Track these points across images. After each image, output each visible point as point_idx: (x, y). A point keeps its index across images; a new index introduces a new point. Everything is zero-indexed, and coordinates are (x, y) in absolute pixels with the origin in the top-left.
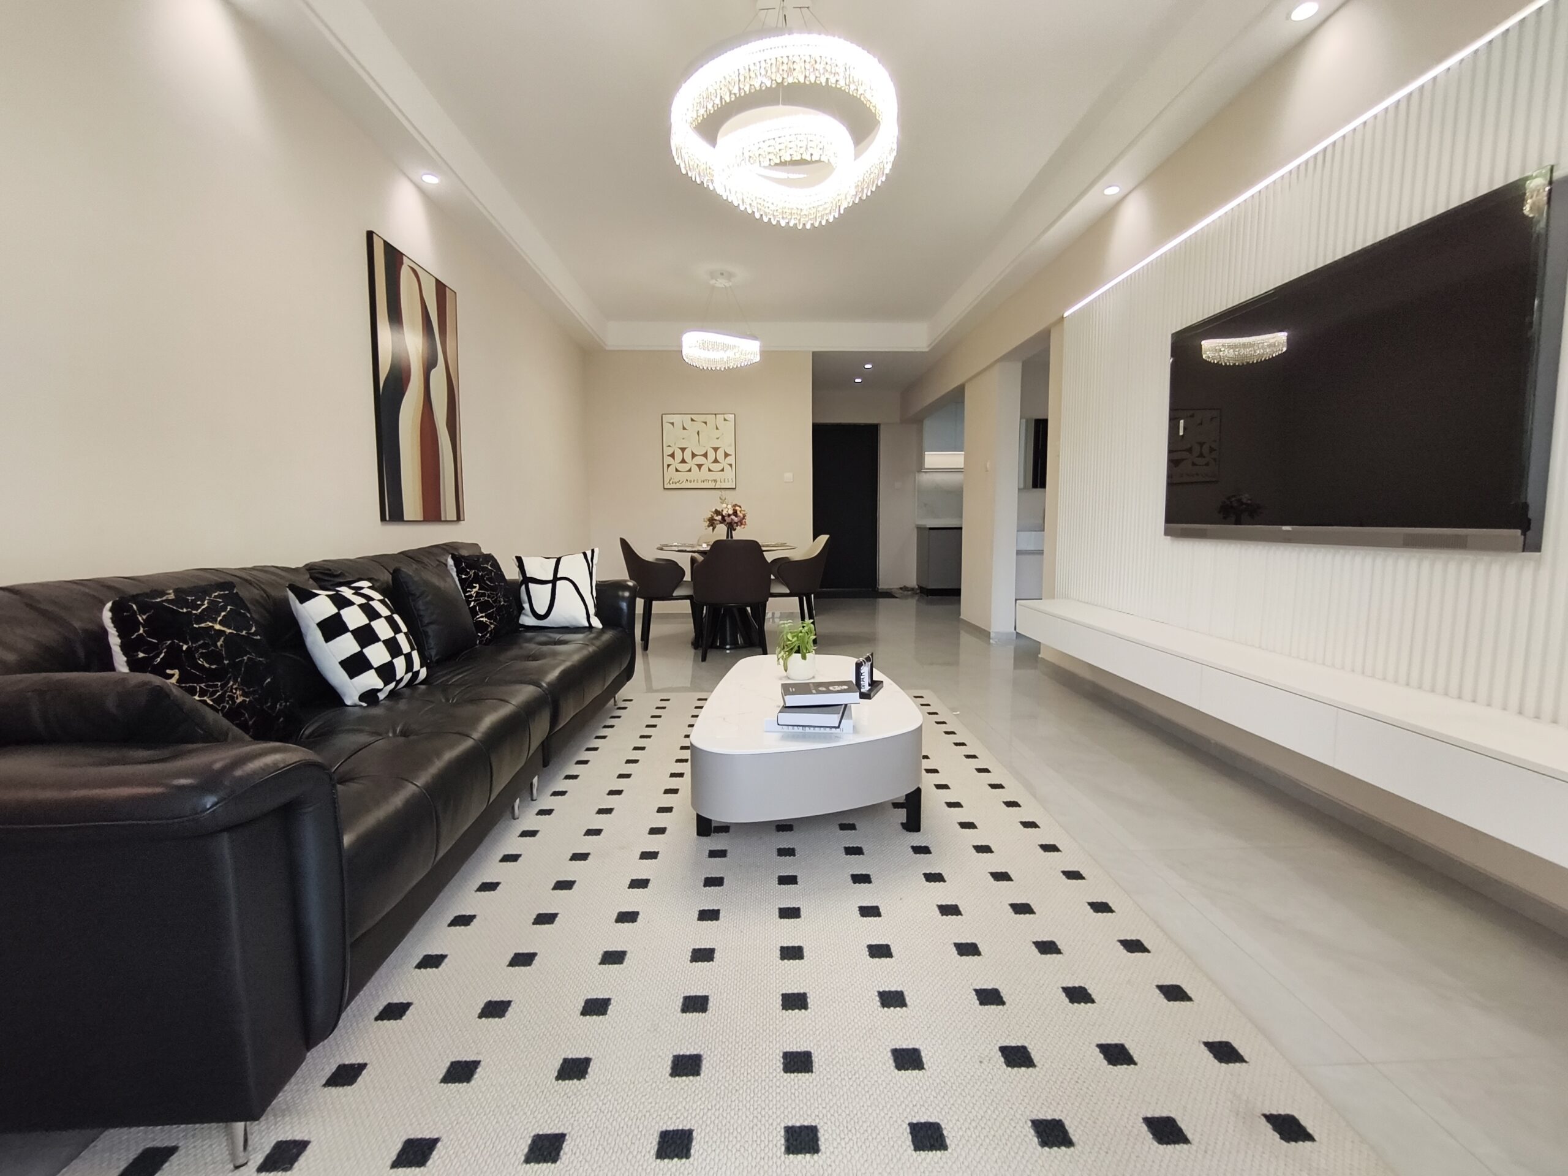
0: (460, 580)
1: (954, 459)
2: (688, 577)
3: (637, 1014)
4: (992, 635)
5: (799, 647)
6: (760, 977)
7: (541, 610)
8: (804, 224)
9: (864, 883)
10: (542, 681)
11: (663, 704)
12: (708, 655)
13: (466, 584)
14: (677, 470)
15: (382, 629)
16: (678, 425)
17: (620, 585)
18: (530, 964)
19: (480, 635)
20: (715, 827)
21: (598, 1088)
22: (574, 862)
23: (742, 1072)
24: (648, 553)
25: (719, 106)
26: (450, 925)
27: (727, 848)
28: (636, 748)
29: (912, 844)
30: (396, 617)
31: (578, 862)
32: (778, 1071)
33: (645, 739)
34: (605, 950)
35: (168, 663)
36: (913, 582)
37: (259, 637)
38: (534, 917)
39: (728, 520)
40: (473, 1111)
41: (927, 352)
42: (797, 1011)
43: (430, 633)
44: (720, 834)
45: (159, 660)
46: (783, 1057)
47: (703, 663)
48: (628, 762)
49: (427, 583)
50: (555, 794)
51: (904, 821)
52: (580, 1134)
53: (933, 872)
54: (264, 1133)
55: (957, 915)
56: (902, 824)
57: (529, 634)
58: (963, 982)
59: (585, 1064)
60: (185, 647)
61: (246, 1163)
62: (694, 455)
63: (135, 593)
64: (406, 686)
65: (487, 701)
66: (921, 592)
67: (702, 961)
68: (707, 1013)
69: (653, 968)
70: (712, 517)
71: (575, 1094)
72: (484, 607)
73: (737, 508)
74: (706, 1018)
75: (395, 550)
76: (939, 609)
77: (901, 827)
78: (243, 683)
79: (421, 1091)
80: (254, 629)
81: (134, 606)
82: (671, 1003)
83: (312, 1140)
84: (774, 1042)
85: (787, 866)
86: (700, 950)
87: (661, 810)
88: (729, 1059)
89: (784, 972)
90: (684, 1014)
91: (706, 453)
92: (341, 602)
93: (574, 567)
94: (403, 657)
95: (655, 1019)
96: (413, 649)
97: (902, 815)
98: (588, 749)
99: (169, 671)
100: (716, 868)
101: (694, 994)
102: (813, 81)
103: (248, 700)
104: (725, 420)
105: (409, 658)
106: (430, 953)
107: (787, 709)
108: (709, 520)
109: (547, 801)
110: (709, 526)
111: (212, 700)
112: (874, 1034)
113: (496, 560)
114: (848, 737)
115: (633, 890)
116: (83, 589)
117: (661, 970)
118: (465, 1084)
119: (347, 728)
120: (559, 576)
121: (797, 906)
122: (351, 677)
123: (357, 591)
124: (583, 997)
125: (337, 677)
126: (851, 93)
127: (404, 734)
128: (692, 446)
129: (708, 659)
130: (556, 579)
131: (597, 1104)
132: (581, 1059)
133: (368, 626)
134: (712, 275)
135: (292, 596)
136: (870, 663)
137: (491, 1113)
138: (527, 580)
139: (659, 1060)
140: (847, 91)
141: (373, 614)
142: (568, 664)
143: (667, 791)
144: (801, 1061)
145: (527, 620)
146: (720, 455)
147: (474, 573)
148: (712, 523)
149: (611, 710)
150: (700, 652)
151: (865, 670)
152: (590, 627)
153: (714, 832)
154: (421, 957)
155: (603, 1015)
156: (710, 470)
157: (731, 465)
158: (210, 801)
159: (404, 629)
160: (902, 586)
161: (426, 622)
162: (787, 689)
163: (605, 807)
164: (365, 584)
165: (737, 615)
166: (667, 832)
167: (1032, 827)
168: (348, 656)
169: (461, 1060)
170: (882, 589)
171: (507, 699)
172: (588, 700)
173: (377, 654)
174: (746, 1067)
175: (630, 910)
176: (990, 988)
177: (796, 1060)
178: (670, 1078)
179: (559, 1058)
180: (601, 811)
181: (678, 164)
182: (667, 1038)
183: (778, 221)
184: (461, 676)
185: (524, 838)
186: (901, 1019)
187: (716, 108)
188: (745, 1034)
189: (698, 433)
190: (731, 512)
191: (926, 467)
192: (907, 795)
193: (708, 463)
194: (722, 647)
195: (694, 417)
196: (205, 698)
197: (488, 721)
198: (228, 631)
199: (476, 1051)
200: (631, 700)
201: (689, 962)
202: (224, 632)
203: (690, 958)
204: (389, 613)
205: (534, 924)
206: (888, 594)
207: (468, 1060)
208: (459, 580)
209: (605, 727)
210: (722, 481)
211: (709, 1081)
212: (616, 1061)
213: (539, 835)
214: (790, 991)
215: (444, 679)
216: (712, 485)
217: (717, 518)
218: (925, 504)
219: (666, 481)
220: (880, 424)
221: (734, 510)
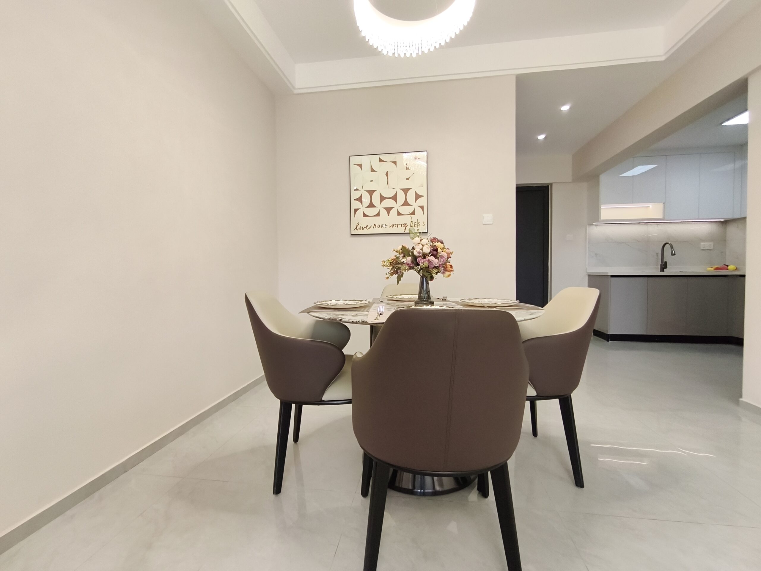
14: (365, 215)
16: (366, 167)
39: (423, 263)
62: (382, 198)
70: (397, 258)
73: (437, 245)
91: (396, 195)
104: (416, 158)
108: (392, 264)
110: (392, 274)
128: (381, 188)
146: (411, 197)
148: (396, 268)
156: (399, 214)
157: (422, 207)
189: (387, 174)
190: (427, 250)
191: (601, 219)
193: (397, 206)
195: (383, 157)
216: (401, 230)
217: (404, 260)
218: (596, 254)
219: (354, 227)
220: (551, 184)
221: (432, 246)
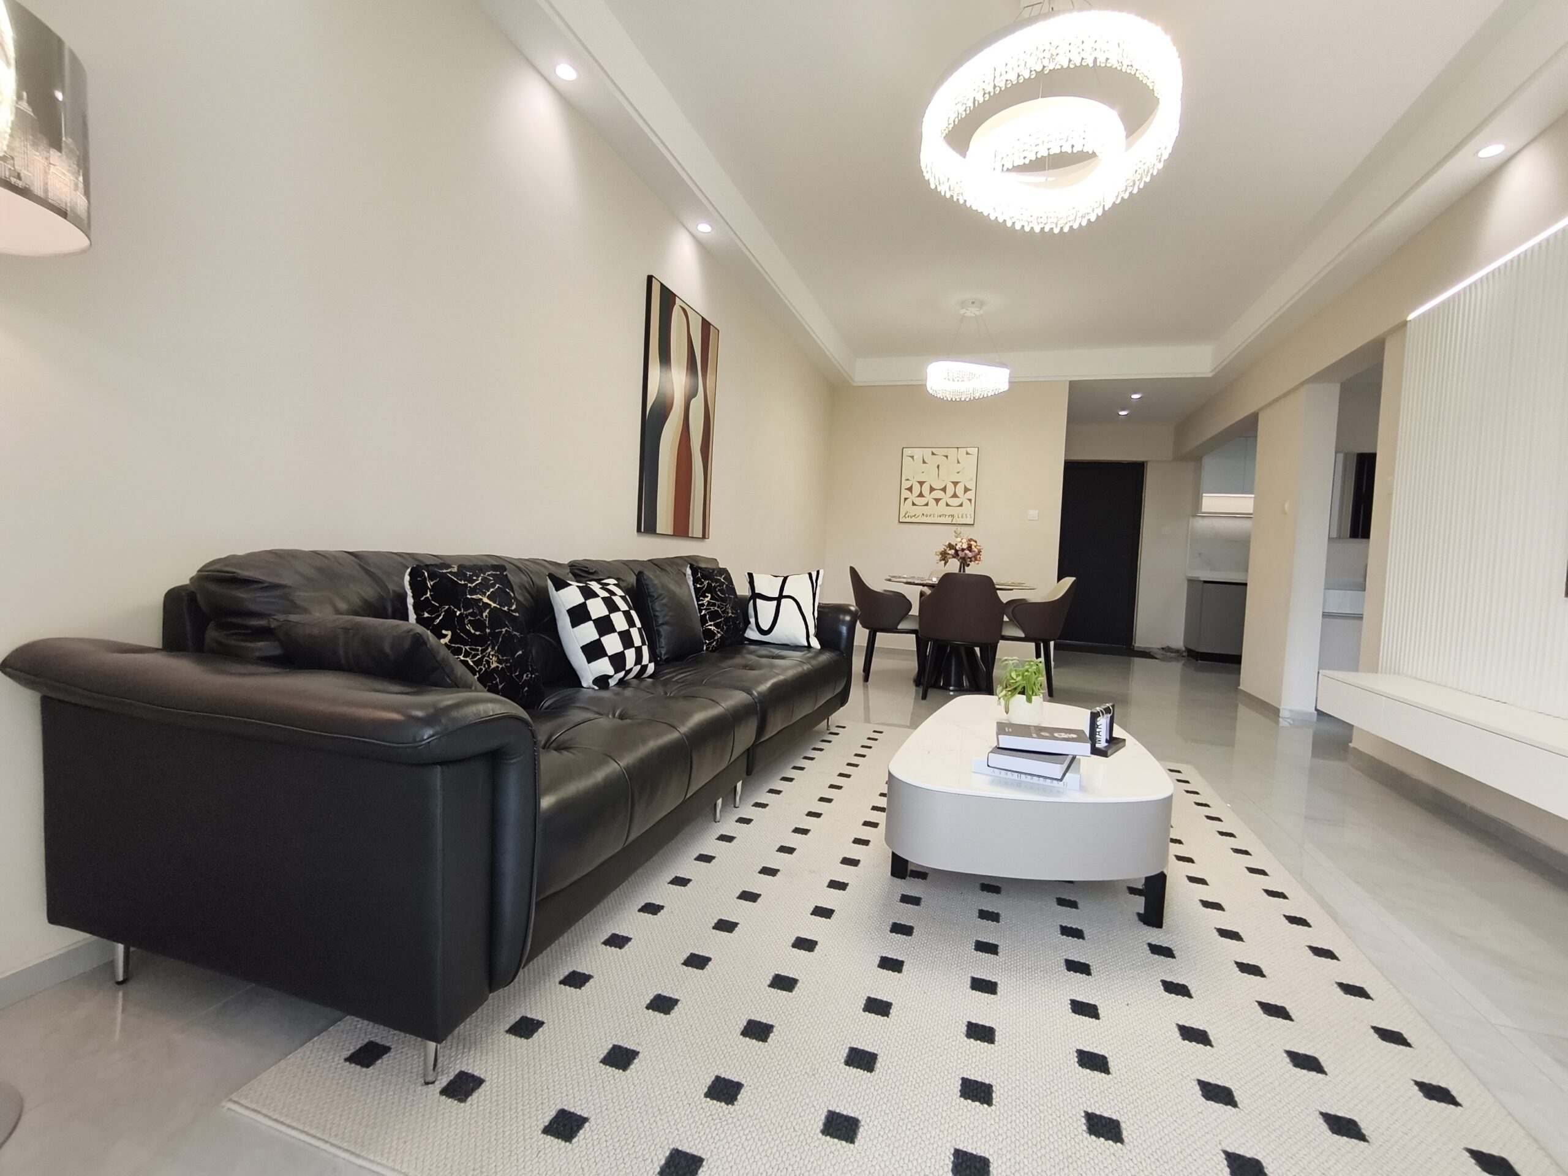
0: (696, 589)
1: (1243, 503)
2: (915, 611)
3: (797, 1051)
4: (1283, 713)
5: (1024, 688)
6: (939, 1050)
7: (765, 626)
8: (1062, 228)
9: (1082, 973)
10: (754, 689)
11: (875, 736)
12: (929, 693)
13: (700, 594)
14: (914, 504)
15: (619, 622)
16: (918, 459)
17: (842, 609)
18: (702, 968)
19: (707, 642)
20: (912, 871)
21: (744, 1120)
22: (762, 875)
23: (903, 1156)
24: (876, 583)
25: (972, 108)
26: (640, 910)
27: (922, 897)
28: (841, 775)
29: (1149, 941)
30: (633, 613)
31: (766, 876)
32: (946, 1170)
33: (852, 767)
34: (777, 973)
35: (444, 625)
36: (1179, 643)
37: (517, 614)
38: (716, 921)
39: (961, 554)
40: (622, 1102)
41: (1212, 377)
42: (978, 1103)
43: (663, 633)
44: (916, 879)
45: (438, 621)
46: (954, 1155)
47: (923, 701)
48: (832, 786)
49: (664, 586)
50: (757, 805)
51: (1142, 911)
52: (717, 1164)
53: (1175, 982)
54: (452, 1059)
55: (1206, 1045)
56: (1139, 914)
57: (752, 647)
58: (1208, 1136)
59: (735, 1089)
60: (458, 613)
61: (433, 1083)
62: (932, 489)
63: (428, 563)
64: (635, 677)
65: (698, 699)
66: (1188, 656)
67: (876, 1014)
68: (873, 1074)
69: (822, 1005)
70: (945, 550)
71: (720, 1119)
72: (714, 616)
73: (972, 543)
74: (871, 1079)
75: (645, 558)
76: (1212, 677)
77: (1136, 918)
78: (498, 651)
79: (582, 1065)
80: (514, 607)
81: (426, 574)
82: (835, 1051)
83: (487, 1079)
84: (946, 1133)
85: (988, 932)
86: (875, 1000)
87: (857, 841)
88: (890, 1135)
89: (968, 1052)
90: (847, 1067)
91: (945, 487)
92: (589, 594)
93: (799, 587)
94: (633, 649)
95: (815, 1062)
96: (644, 643)
97: (1139, 904)
98: (795, 768)
99: (444, 632)
100: (907, 914)
101: (862, 1048)
102: (1078, 64)
103: (500, 666)
104: (967, 453)
105: (639, 651)
106: (617, 933)
107: (1000, 750)
108: (941, 554)
109: (747, 811)
110: (941, 560)
111: (473, 662)
112: (1075, 1165)
113: (729, 575)
114: (1071, 791)
115: (816, 917)
116: (400, 559)
117: (830, 1010)
118: (621, 1071)
119: (578, 705)
120: (784, 594)
121: (993, 980)
122: (589, 662)
123: (604, 587)
124: (747, 1016)
125: (578, 659)
126: (1124, 70)
127: (622, 717)
128: (931, 480)
129: (927, 698)
130: (781, 596)
131: (740, 1137)
132: (732, 1081)
133: (607, 617)
134: (963, 304)
135: (550, 583)
136: (1109, 715)
137: (638, 1110)
138: (755, 596)
139: (813, 1110)
140: (1119, 68)
141: (612, 607)
142: (781, 677)
143: (866, 824)
144: (975, 1167)
145: (752, 634)
146: (960, 490)
147: (708, 583)
148: (944, 556)
149: (820, 733)
150: (921, 690)
151: (1103, 722)
152: (809, 646)
153: (910, 876)
154: (609, 935)
155: (763, 1041)
156: (947, 505)
157: (970, 500)
158: (427, 733)
159: (638, 624)
160: (1164, 647)
161: (660, 622)
162: (1003, 728)
163: (801, 827)
164: (612, 581)
165: (963, 653)
166: (860, 865)
167: (1327, 957)
168: (589, 642)
169: (622, 1045)
170: (1139, 647)
171: (719, 701)
172: (798, 715)
173: (612, 644)
174: (908, 1152)
175: (809, 938)
176: (1248, 1156)
177: (969, 1163)
178: (821, 1134)
179: (712, 1074)
180: (797, 830)
181: (926, 178)
182: (825, 1088)
183: (1032, 228)
184: (683, 675)
185: (721, 842)
186: (1113, 1158)
187: (968, 112)
188: (912, 1112)
189: (938, 467)
190: (965, 546)
191: (1203, 510)
192: (1147, 879)
193: (946, 498)
194: (946, 688)
195: (935, 451)
196: (468, 659)
197: (698, 717)
198: (493, 605)
199: (637, 1041)
200: (844, 727)
201: (861, 1010)
202: (490, 605)
203: (863, 1006)
204: (627, 608)
205: (714, 928)
206: (1146, 654)
207: (628, 1047)
208: (694, 589)
209: (815, 749)
210: (960, 516)
211: (863, 1154)
212: (768, 1097)
213: (735, 841)
214: (972, 1078)
215: (668, 676)
216: (948, 520)
217: (950, 552)
218: (1200, 554)
219: (902, 514)
220: (1147, 462)
221: (968, 544)
